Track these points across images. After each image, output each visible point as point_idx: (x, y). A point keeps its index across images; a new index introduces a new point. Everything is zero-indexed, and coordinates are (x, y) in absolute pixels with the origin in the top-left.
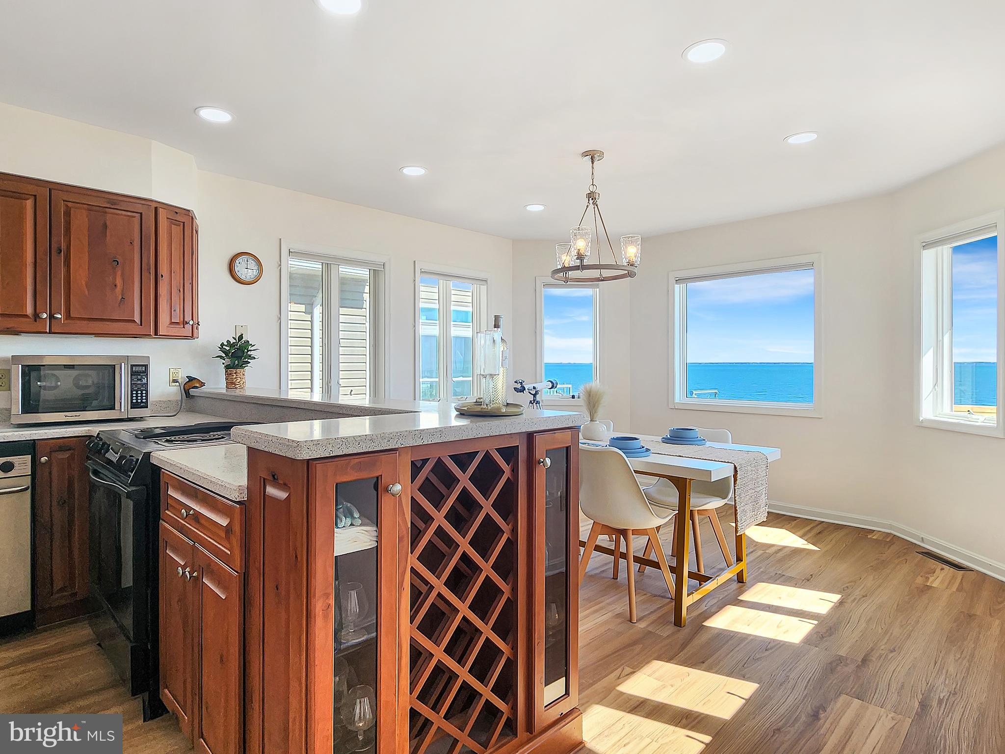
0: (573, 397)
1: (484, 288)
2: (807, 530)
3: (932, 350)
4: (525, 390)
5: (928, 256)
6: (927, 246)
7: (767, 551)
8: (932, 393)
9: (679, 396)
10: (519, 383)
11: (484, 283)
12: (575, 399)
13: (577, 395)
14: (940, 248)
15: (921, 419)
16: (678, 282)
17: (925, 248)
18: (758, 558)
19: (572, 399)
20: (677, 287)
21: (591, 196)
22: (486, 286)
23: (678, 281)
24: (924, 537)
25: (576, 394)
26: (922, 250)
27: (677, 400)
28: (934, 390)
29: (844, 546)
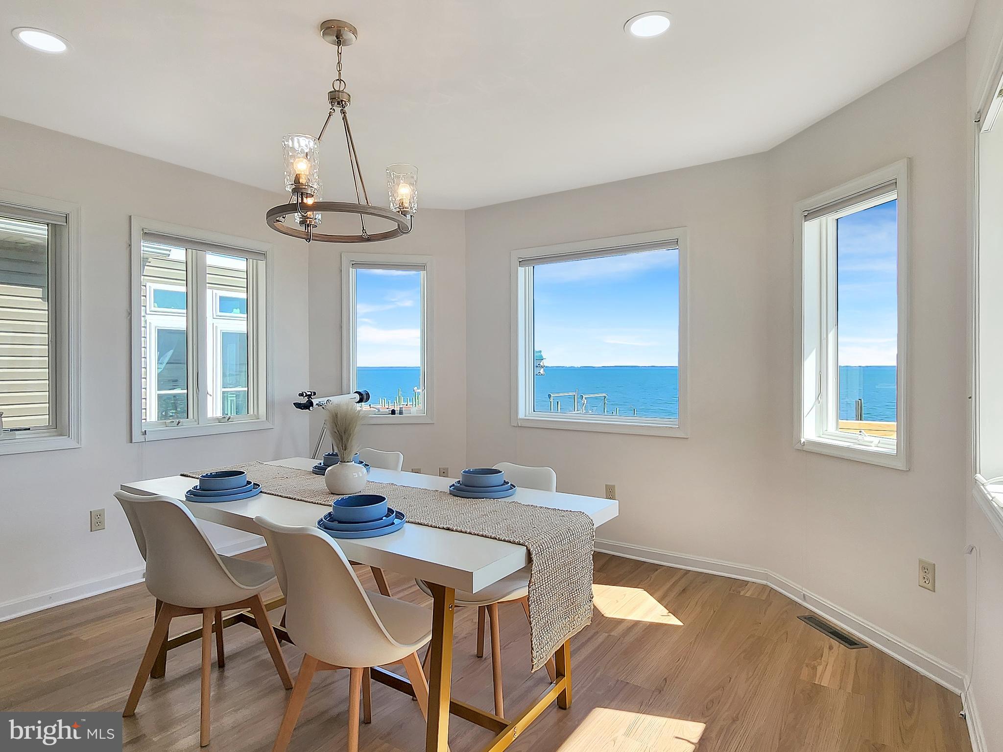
0: (393, 412)
1: (262, 264)
2: (668, 586)
3: (814, 352)
4: (312, 406)
5: (811, 229)
6: (810, 215)
7: (612, 634)
8: (814, 407)
9: (525, 409)
10: (306, 395)
11: (263, 257)
12: (396, 415)
13: (399, 409)
14: (823, 219)
15: (803, 440)
16: (521, 263)
17: (807, 218)
18: (598, 647)
19: (391, 415)
20: (521, 270)
21: (337, 99)
22: (265, 261)
23: (523, 262)
24: (805, 593)
25: (397, 409)
26: (803, 222)
27: (521, 415)
28: (817, 402)
29: (712, 613)
